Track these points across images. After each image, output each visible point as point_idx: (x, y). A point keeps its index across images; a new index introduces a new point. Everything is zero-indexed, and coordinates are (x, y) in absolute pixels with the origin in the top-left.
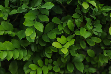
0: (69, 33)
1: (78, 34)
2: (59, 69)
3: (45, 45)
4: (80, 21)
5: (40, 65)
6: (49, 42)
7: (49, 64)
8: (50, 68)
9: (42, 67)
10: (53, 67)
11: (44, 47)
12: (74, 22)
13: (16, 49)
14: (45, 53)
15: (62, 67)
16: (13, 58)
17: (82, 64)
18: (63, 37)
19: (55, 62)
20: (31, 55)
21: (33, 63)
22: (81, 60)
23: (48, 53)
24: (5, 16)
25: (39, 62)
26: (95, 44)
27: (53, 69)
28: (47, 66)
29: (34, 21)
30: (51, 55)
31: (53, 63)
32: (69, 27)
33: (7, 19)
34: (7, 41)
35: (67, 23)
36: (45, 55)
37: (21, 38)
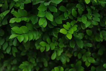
0: (72, 19)
1: (80, 21)
2: (64, 45)
3: (53, 27)
4: (82, 10)
5: (48, 42)
6: (56, 26)
7: (55, 40)
8: (56, 44)
9: (50, 44)
10: (58, 44)
11: (52, 29)
12: (77, 11)
13: (29, 31)
14: (53, 33)
15: (65, 43)
16: (28, 40)
17: (82, 41)
18: (68, 23)
19: (60, 39)
20: (41, 35)
21: (43, 41)
22: (81, 38)
23: (55, 33)
24: (22, 5)
25: (48, 40)
26: (93, 27)
27: (59, 46)
28: (54, 43)
29: (45, 11)
30: (57, 34)
31: (59, 40)
32: (73, 14)
33: (23, 9)
34: (23, 26)
35: (71, 11)
36: (53, 34)
37: (34, 23)
